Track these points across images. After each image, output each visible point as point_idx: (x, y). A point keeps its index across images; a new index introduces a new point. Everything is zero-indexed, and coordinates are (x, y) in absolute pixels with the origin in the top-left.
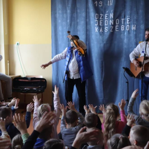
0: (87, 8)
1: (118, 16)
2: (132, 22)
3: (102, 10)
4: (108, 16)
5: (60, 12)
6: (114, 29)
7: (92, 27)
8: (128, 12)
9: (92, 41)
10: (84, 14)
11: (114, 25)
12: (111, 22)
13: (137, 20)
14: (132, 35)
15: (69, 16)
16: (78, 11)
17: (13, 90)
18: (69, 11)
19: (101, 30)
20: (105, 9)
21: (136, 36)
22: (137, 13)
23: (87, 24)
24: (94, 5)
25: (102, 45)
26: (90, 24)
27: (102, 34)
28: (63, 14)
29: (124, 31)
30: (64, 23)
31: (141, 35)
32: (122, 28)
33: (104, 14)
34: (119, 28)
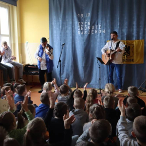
0: (73, 18)
1: (93, 24)
2: (102, 28)
3: (83, 20)
4: (87, 24)
5: (55, 21)
6: (90, 32)
7: (76, 32)
8: (100, 21)
9: (76, 40)
10: (71, 23)
11: (91, 30)
12: (89, 28)
13: (106, 27)
14: (103, 36)
15: (61, 23)
16: (67, 20)
18: (61, 21)
19: (82, 33)
20: (85, 19)
21: (105, 37)
22: (106, 22)
23: (73, 29)
24: (78, 16)
25: (83, 43)
26: (75, 29)
27: (83, 35)
28: (57, 22)
29: (97, 34)
30: (58, 28)
31: (109, 36)
32: (96, 32)
33: (84, 22)
34: (94, 32)
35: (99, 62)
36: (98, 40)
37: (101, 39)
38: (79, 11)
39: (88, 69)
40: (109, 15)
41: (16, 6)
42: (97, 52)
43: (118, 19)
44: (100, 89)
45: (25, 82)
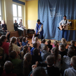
0: (48, 10)
1: (56, 12)
2: (60, 14)
3: (52, 10)
4: (54, 12)
6: (55, 16)
7: (49, 16)
8: (59, 11)
9: (49, 19)
10: (47, 12)
11: (55, 15)
12: (55, 14)
13: (62, 14)
14: (60, 18)
16: (45, 11)
17: (27, 33)
18: (43, 11)
19: (52, 16)
20: (53, 10)
22: (62, 11)
23: (48, 14)
24: (50, 9)
25: (52, 21)
27: (52, 17)
28: (41, 12)
30: (41, 14)
33: (53, 11)
34: (57, 16)
35: (58, 29)
36: (58, 19)
37: (60, 19)
38: (51, 7)
39: (54, 32)
40: (63, 9)
41: (25, 5)
42: (58, 25)
43: (68, 10)
44: (58, 41)
45: (28, 36)
